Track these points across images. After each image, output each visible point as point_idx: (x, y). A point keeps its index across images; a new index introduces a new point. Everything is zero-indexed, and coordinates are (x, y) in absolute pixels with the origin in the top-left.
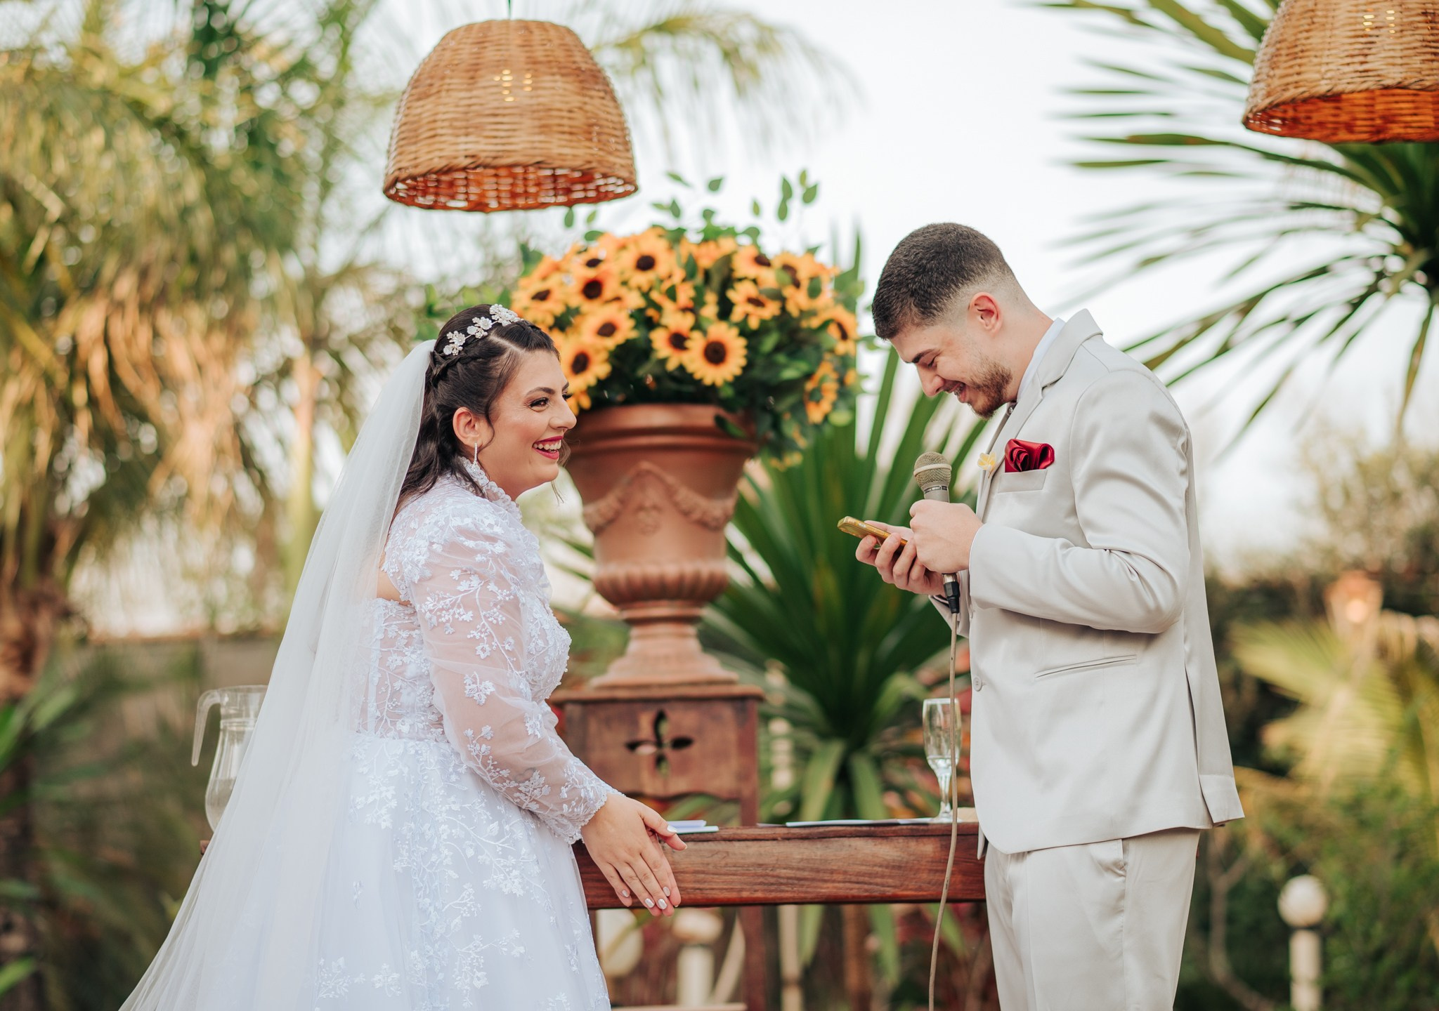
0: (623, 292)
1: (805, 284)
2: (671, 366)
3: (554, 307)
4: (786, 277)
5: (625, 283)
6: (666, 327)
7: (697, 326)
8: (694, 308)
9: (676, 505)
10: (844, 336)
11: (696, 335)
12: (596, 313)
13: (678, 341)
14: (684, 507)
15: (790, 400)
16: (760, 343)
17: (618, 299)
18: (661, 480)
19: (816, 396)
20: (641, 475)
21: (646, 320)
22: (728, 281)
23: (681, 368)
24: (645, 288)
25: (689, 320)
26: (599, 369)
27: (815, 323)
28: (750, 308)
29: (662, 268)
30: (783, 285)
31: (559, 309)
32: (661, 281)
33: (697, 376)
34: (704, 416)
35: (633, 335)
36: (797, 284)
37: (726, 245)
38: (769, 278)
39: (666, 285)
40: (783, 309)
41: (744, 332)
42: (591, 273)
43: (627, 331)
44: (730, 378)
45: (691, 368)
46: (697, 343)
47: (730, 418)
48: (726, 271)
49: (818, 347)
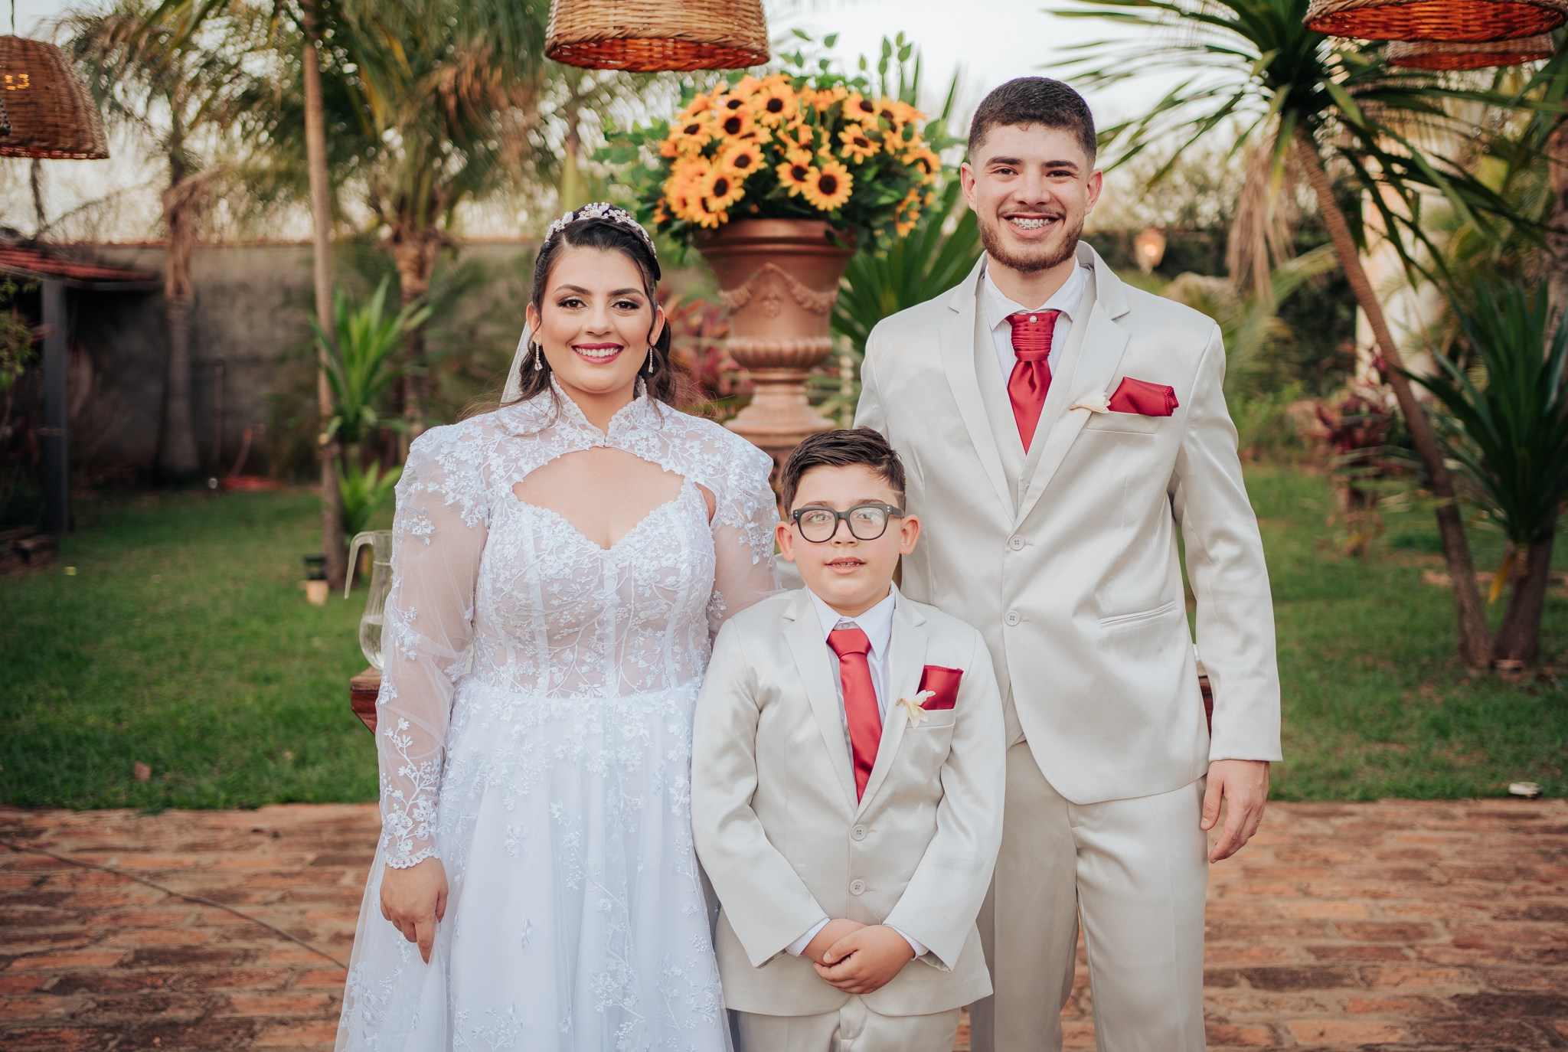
0: (756, 128)
1: (901, 129)
2: (793, 193)
3: (702, 139)
4: (886, 123)
5: (758, 121)
6: (789, 161)
7: (813, 163)
8: (812, 147)
9: (793, 296)
10: (928, 170)
11: (813, 170)
12: (735, 147)
13: (799, 173)
14: (799, 298)
15: (885, 218)
16: (863, 174)
17: (752, 135)
18: (783, 278)
19: (903, 217)
20: (766, 273)
21: (774, 153)
22: (839, 123)
23: (800, 195)
24: (774, 126)
25: (807, 157)
26: (736, 193)
27: (907, 160)
28: (856, 148)
29: (787, 111)
30: (883, 130)
31: (706, 141)
32: (788, 121)
33: (813, 203)
34: (818, 229)
35: (763, 166)
36: (894, 129)
37: (839, 92)
38: (872, 121)
39: (791, 126)
40: (882, 148)
41: (851, 167)
42: (732, 113)
43: (758, 162)
44: (839, 205)
45: (808, 196)
46: (813, 176)
47: (837, 233)
48: (837, 114)
49: (907, 178)
